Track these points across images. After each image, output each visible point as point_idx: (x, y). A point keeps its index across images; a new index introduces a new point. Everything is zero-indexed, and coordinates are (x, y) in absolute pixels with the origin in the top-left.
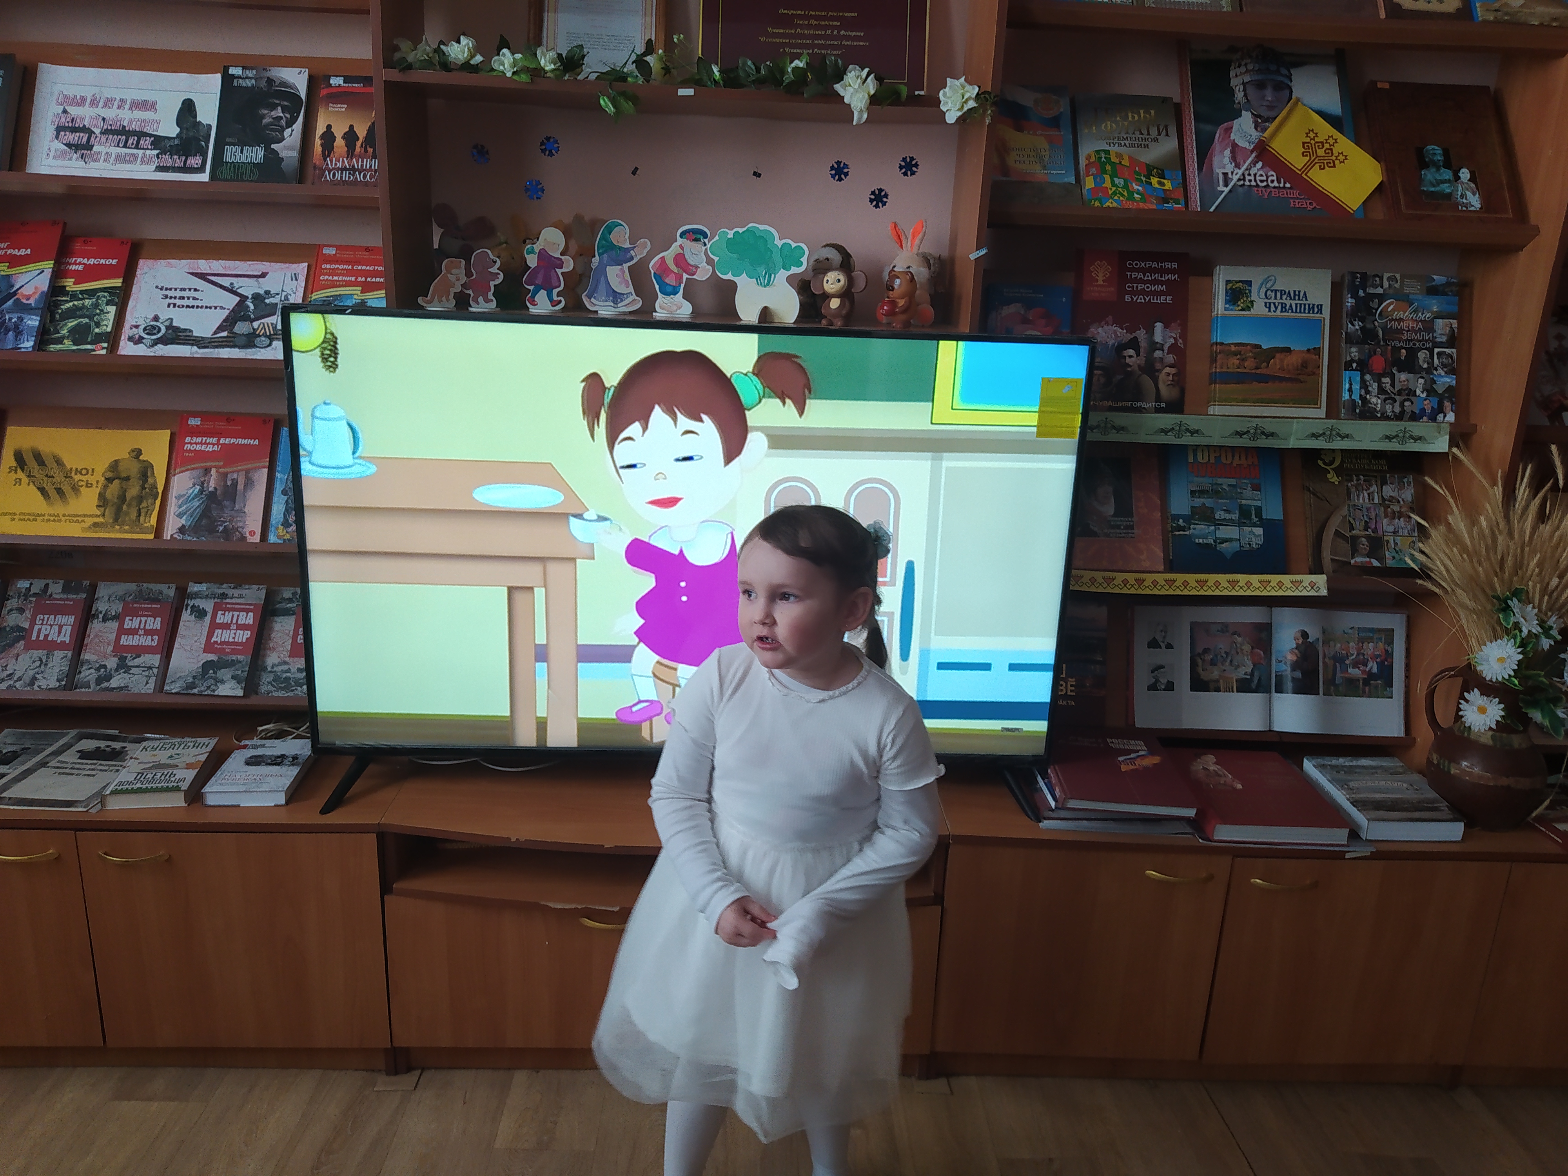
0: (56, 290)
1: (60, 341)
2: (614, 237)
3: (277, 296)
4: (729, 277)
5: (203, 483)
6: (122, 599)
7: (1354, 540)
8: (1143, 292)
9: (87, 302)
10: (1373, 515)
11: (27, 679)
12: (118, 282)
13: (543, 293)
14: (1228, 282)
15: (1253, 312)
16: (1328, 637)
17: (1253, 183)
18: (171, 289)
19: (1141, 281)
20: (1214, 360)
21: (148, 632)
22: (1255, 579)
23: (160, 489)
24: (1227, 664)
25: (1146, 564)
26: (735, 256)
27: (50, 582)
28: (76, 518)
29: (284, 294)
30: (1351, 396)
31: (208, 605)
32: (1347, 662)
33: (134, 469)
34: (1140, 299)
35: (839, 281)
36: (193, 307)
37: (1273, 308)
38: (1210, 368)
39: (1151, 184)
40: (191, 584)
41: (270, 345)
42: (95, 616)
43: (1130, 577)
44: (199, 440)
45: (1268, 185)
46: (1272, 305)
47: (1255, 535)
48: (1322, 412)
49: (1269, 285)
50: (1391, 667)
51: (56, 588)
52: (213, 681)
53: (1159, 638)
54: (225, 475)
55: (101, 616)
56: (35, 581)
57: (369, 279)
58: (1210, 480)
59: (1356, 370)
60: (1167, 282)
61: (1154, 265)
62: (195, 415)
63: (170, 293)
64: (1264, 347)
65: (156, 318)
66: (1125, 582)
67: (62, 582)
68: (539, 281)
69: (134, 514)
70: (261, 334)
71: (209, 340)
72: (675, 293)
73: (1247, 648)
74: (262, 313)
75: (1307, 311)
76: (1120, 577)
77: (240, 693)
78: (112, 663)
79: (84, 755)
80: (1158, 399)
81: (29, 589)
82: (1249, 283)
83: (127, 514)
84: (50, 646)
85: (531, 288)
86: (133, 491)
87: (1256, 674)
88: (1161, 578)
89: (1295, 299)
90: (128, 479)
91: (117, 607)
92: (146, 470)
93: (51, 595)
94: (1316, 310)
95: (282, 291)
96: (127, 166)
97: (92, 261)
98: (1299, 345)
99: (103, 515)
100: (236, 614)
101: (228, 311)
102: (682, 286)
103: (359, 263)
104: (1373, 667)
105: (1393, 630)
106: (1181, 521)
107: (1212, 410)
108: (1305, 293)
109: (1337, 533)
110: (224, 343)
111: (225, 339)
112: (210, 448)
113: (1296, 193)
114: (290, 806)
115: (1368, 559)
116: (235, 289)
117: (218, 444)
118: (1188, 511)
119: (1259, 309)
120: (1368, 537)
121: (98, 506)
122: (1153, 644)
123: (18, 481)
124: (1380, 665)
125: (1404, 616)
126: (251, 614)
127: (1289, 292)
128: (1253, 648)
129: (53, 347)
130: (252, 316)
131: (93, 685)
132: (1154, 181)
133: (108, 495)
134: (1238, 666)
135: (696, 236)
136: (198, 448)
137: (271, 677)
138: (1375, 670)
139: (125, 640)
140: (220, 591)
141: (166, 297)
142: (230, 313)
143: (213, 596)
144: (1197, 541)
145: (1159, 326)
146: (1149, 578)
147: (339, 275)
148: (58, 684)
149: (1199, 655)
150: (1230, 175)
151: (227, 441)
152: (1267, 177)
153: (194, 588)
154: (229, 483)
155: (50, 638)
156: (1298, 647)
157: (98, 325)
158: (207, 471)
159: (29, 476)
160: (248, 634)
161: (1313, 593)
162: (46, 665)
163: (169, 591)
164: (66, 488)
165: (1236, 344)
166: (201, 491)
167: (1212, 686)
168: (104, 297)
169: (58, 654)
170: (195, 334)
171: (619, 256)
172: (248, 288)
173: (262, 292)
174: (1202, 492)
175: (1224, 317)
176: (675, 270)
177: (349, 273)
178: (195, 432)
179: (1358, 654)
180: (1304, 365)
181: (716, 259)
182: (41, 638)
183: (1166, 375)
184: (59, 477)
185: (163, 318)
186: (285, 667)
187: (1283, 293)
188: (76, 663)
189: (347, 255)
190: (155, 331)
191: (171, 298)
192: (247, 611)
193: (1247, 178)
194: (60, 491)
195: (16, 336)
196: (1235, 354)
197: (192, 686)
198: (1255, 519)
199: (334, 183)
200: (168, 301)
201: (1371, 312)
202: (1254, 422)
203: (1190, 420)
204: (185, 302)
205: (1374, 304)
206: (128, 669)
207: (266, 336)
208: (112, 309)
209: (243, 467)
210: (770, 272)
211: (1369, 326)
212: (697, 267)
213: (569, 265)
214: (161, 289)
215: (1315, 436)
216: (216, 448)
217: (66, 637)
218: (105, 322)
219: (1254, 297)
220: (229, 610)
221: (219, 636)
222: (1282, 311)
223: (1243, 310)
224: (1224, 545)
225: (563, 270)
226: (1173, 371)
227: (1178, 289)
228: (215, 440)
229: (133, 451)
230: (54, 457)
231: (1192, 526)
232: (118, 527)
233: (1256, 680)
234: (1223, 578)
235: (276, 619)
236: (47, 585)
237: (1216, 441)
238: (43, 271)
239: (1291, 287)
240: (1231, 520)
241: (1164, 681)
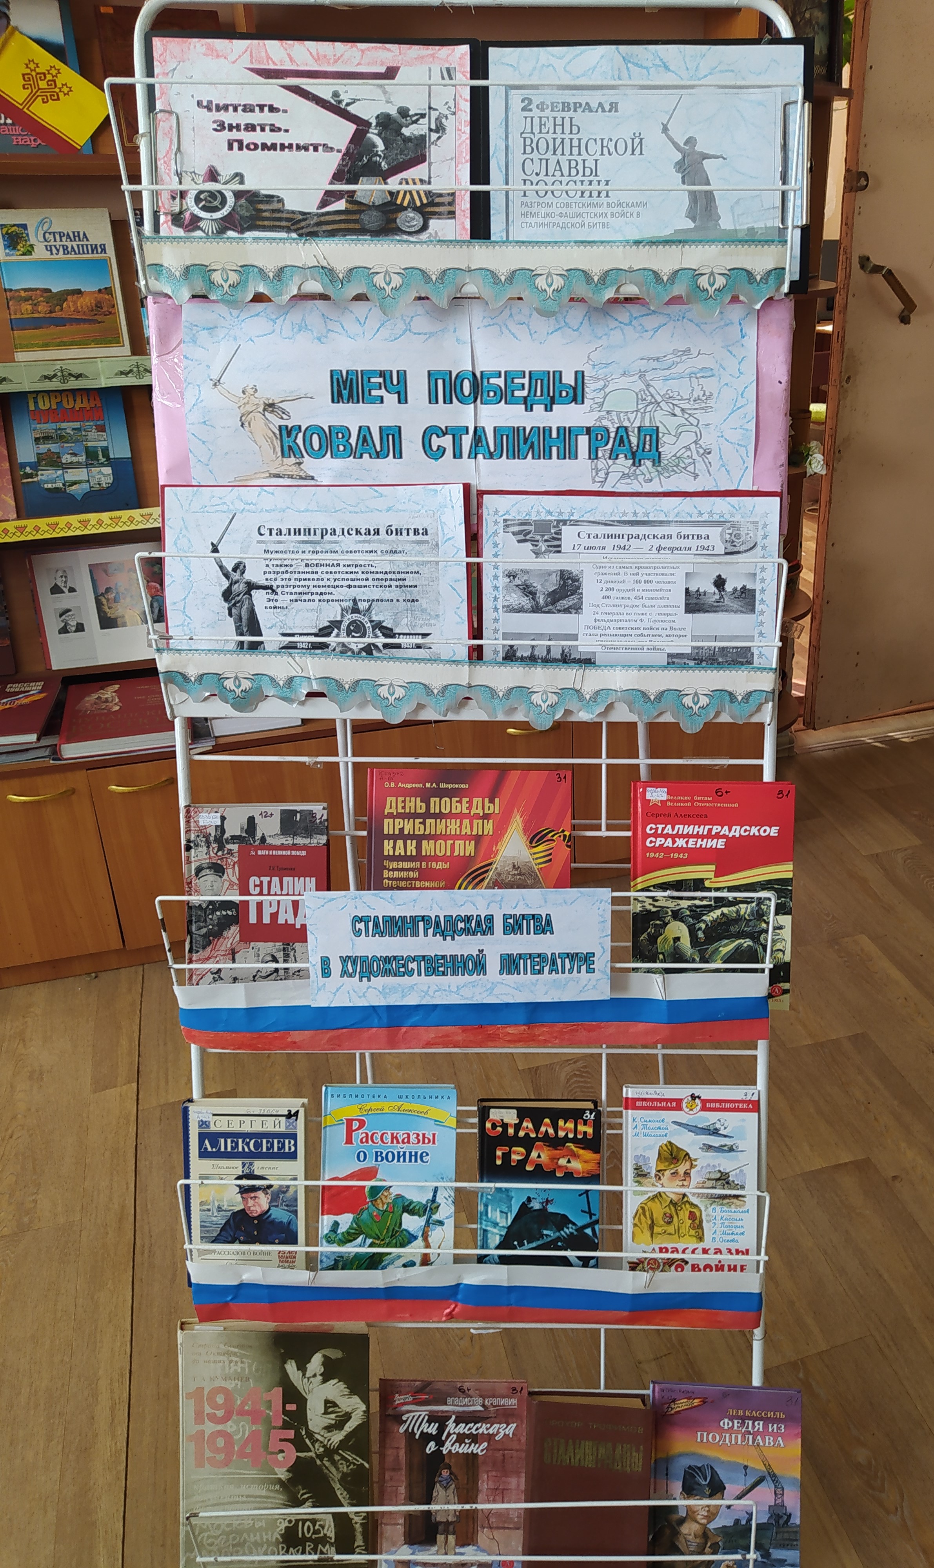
14: (2, 226)
15: (35, 256)
20: (7, 307)
22: (106, 516)
24: (129, 599)
37: (54, 251)
38: (8, 315)
46: (53, 248)
47: (104, 476)
48: (127, 349)
49: (45, 228)
53: (61, 584)
58: (53, 426)
64: (54, 290)
75: (90, 251)
82: (24, 227)
87: (156, 605)
88: (13, 525)
89: (75, 240)
94: (99, 250)
98: (90, 286)
106: (28, 468)
108: (84, 234)
113: (18, 129)
118: (33, 459)
119: (40, 252)
122: (56, 590)
127: (68, 234)
128: (148, 582)
134: (138, 601)
144: (46, 486)
146: (1, 527)
149: (102, 594)
165: (26, 290)
167: (116, 622)
174: (47, 438)
180: (99, 305)
187: (62, 235)
196: (26, 299)
198: (103, 460)
202: (58, 366)
215: (124, 375)
219: (32, 240)
222: (64, 254)
223: (24, 254)
224: (73, 488)
231: (40, 473)
233: (156, 611)
234: (75, 519)
239: (69, 229)
240: (79, 463)
241: (74, 623)
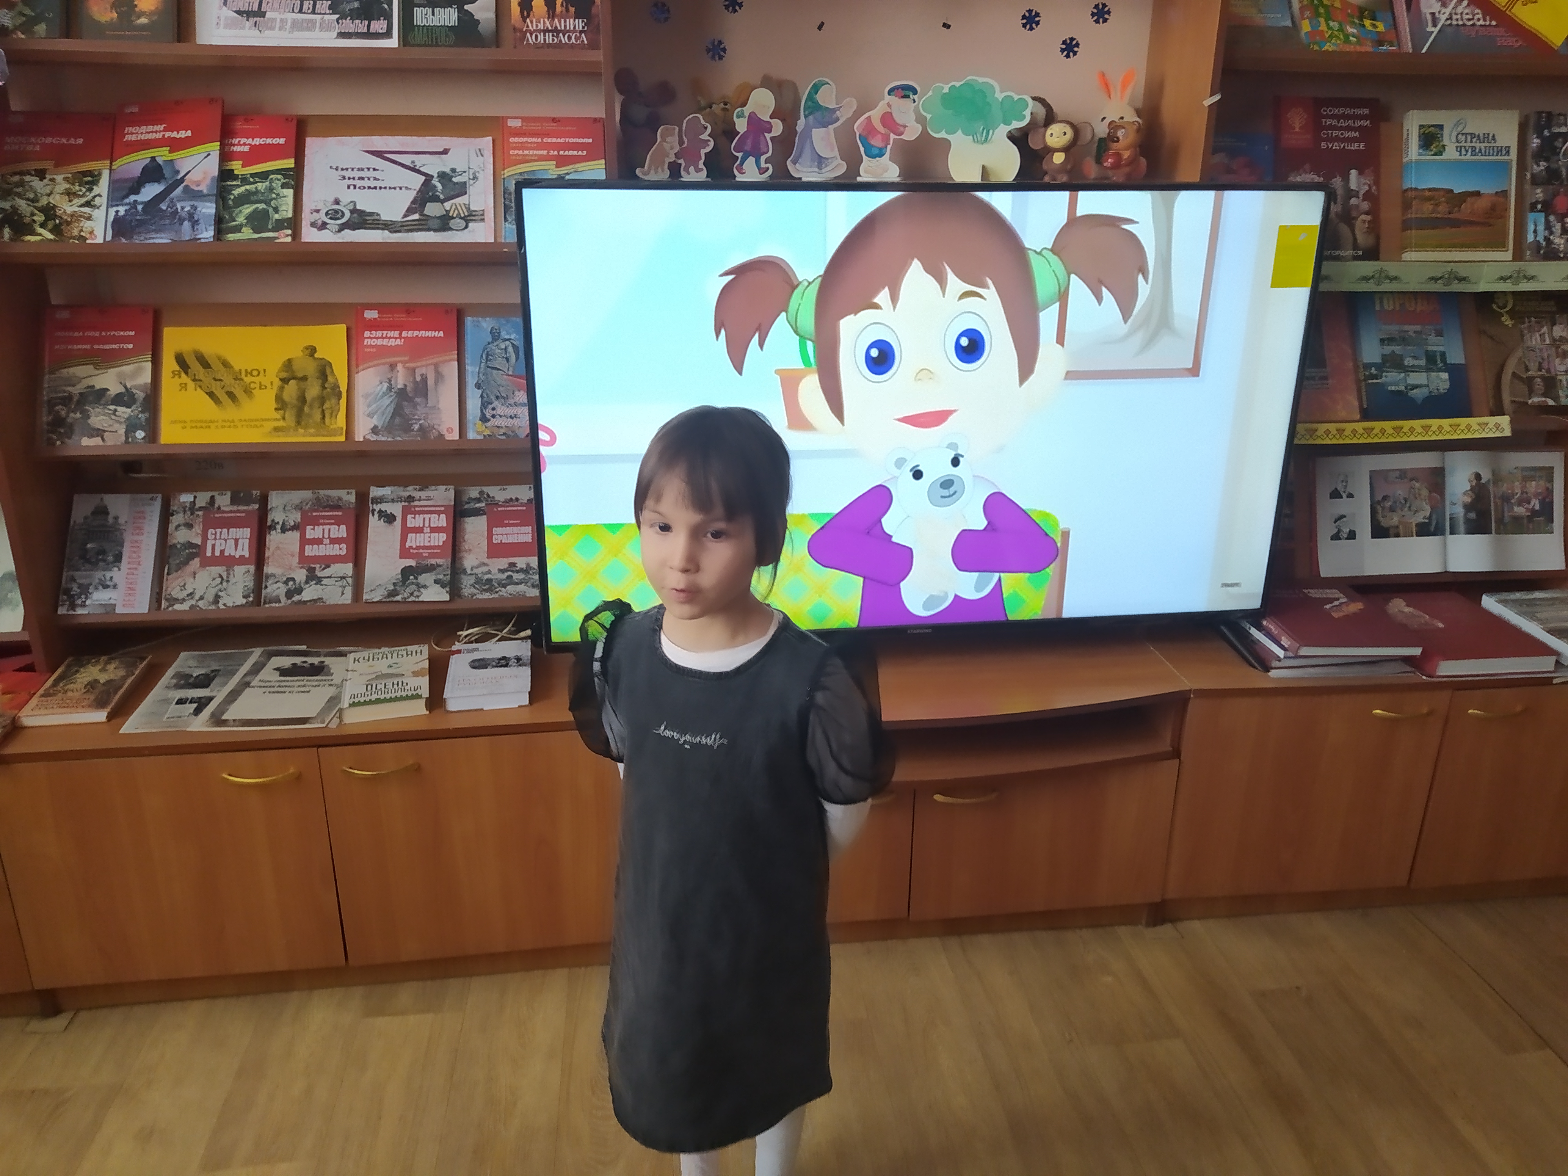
0: (225, 175)
1: (238, 229)
2: (820, 97)
3: (464, 174)
4: (942, 135)
5: (390, 380)
6: (298, 507)
7: (1529, 381)
8: (1337, 139)
9: (261, 186)
10: (1545, 355)
11: (210, 597)
12: (290, 163)
13: (751, 160)
14: (1421, 126)
15: (1445, 156)
16: (1497, 478)
17: (1460, 23)
18: (347, 169)
19: (1335, 128)
20: (1406, 205)
21: (333, 541)
22: (1446, 423)
23: (344, 388)
24: (1406, 509)
25: (1342, 414)
26: (950, 112)
27: (216, 494)
28: (255, 423)
29: (471, 171)
30: (1535, 237)
31: (396, 509)
32: (1513, 501)
33: (309, 368)
34: (1336, 146)
35: (1065, 134)
36: (375, 188)
37: (1463, 152)
38: (1403, 215)
39: (1364, 26)
40: (372, 488)
41: (466, 227)
42: (272, 527)
43: (1332, 427)
44: (379, 334)
45: (1474, 25)
46: (1463, 149)
47: (1441, 381)
48: (1508, 255)
49: (1460, 128)
50: (1552, 503)
51: (223, 500)
52: (415, 587)
53: (1340, 488)
54: (413, 370)
55: (279, 527)
56: (198, 494)
57: (561, 153)
58: (1397, 328)
59: (1540, 211)
60: (1360, 129)
61: (1348, 111)
62: (371, 307)
63: (347, 174)
64: (1456, 192)
65: (337, 202)
66: (1328, 432)
67: (229, 493)
68: (748, 147)
69: (318, 416)
70: (455, 215)
71: (400, 224)
72: (881, 155)
73: (1425, 493)
74: (452, 193)
75: (1495, 154)
76: (1323, 427)
77: (447, 597)
78: (300, 575)
79: (284, 672)
80: (1356, 247)
81: (194, 503)
82: (1441, 127)
83: (309, 416)
84: (229, 562)
85: (740, 155)
86: (313, 391)
87: (1434, 517)
88: (1360, 426)
89: (1484, 142)
90: (304, 378)
91: (297, 517)
92: (324, 370)
93: (219, 508)
94: (1504, 152)
95: (469, 168)
96: (307, 34)
97: (257, 141)
98: (1488, 188)
99: (284, 419)
100: (427, 516)
101: (415, 192)
102: (889, 147)
103: (548, 135)
104: (1536, 504)
105: (1552, 468)
106: (1373, 369)
107: (1407, 256)
108: (1493, 136)
109: (1514, 375)
110: (415, 227)
111: (417, 222)
112: (392, 343)
113: (1501, 31)
114: (535, 705)
115: (1543, 399)
116: (417, 168)
117: (400, 337)
118: (1378, 360)
119: (1451, 153)
120: (1541, 377)
121: (276, 409)
122: (1336, 495)
123: (184, 386)
124: (1542, 502)
125: (1563, 454)
126: (443, 516)
127: (1479, 136)
128: (1430, 492)
129: (231, 237)
130: (442, 197)
131: (283, 599)
132: (1367, 23)
133: (286, 397)
134: (1416, 512)
135: (905, 92)
136: (379, 342)
137: (472, 580)
138: (1537, 507)
139: (311, 550)
140: (406, 494)
141: (344, 178)
142: (417, 194)
143: (400, 499)
144: (1389, 388)
145: (1354, 173)
146: (1349, 427)
147: (527, 149)
148: (244, 601)
149: (1379, 503)
150: (1437, 15)
151: (410, 334)
152: (1474, 15)
153: (375, 492)
154: (418, 379)
155: (226, 554)
156: (1472, 489)
157: (276, 210)
158: (393, 367)
159: (194, 380)
160: (443, 537)
161: (1498, 434)
162: (228, 581)
163: (349, 497)
164: (238, 392)
165: (1430, 190)
166: (390, 388)
167: (1392, 532)
168: (278, 181)
169: (239, 570)
170: (383, 218)
171: (825, 117)
172: (433, 166)
173: (447, 170)
174: (1390, 340)
175: (1418, 162)
176: (881, 129)
177: (540, 147)
178: (374, 325)
179: (1522, 493)
180: (1493, 208)
181: (929, 116)
182: (217, 553)
183: (1362, 222)
184: (228, 380)
185: (344, 200)
186: (485, 569)
187: (1473, 136)
188: (260, 577)
189: (535, 127)
190: (339, 216)
191: (349, 178)
192: (439, 513)
193: (1455, 17)
194: (231, 395)
195: (193, 227)
196: (1429, 199)
197: (393, 593)
198: (1441, 365)
199: (537, 46)
200: (347, 182)
201: (1555, 151)
202: (1449, 267)
203: (1391, 268)
204: (366, 183)
205: (1558, 144)
206: (319, 580)
207: (461, 218)
208: (290, 193)
209: (431, 361)
210: (988, 129)
211: (1554, 166)
212: (905, 126)
213: (778, 128)
214: (337, 169)
215: (1503, 279)
216: (398, 342)
217: (244, 550)
218: (284, 208)
219: (1446, 141)
220: (420, 513)
221: (413, 540)
222: (1472, 155)
223: (1435, 154)
224: (1414, 391)
225: (773, 134)
226: (1368, 218)
227: (1370, 135)
228: (396, 334)
229: (306, 348)
230: (219, 358)
231: (1384, 374)
232: (301, 431)
233: (1434, 524)
234: (1417, 424)
235: (467, 520)
236: (213, 498)
237: (1411, 288)
238: (209, 155)
239: (1479, 130)
240: (1419, 366)
241: (1346, 530)
